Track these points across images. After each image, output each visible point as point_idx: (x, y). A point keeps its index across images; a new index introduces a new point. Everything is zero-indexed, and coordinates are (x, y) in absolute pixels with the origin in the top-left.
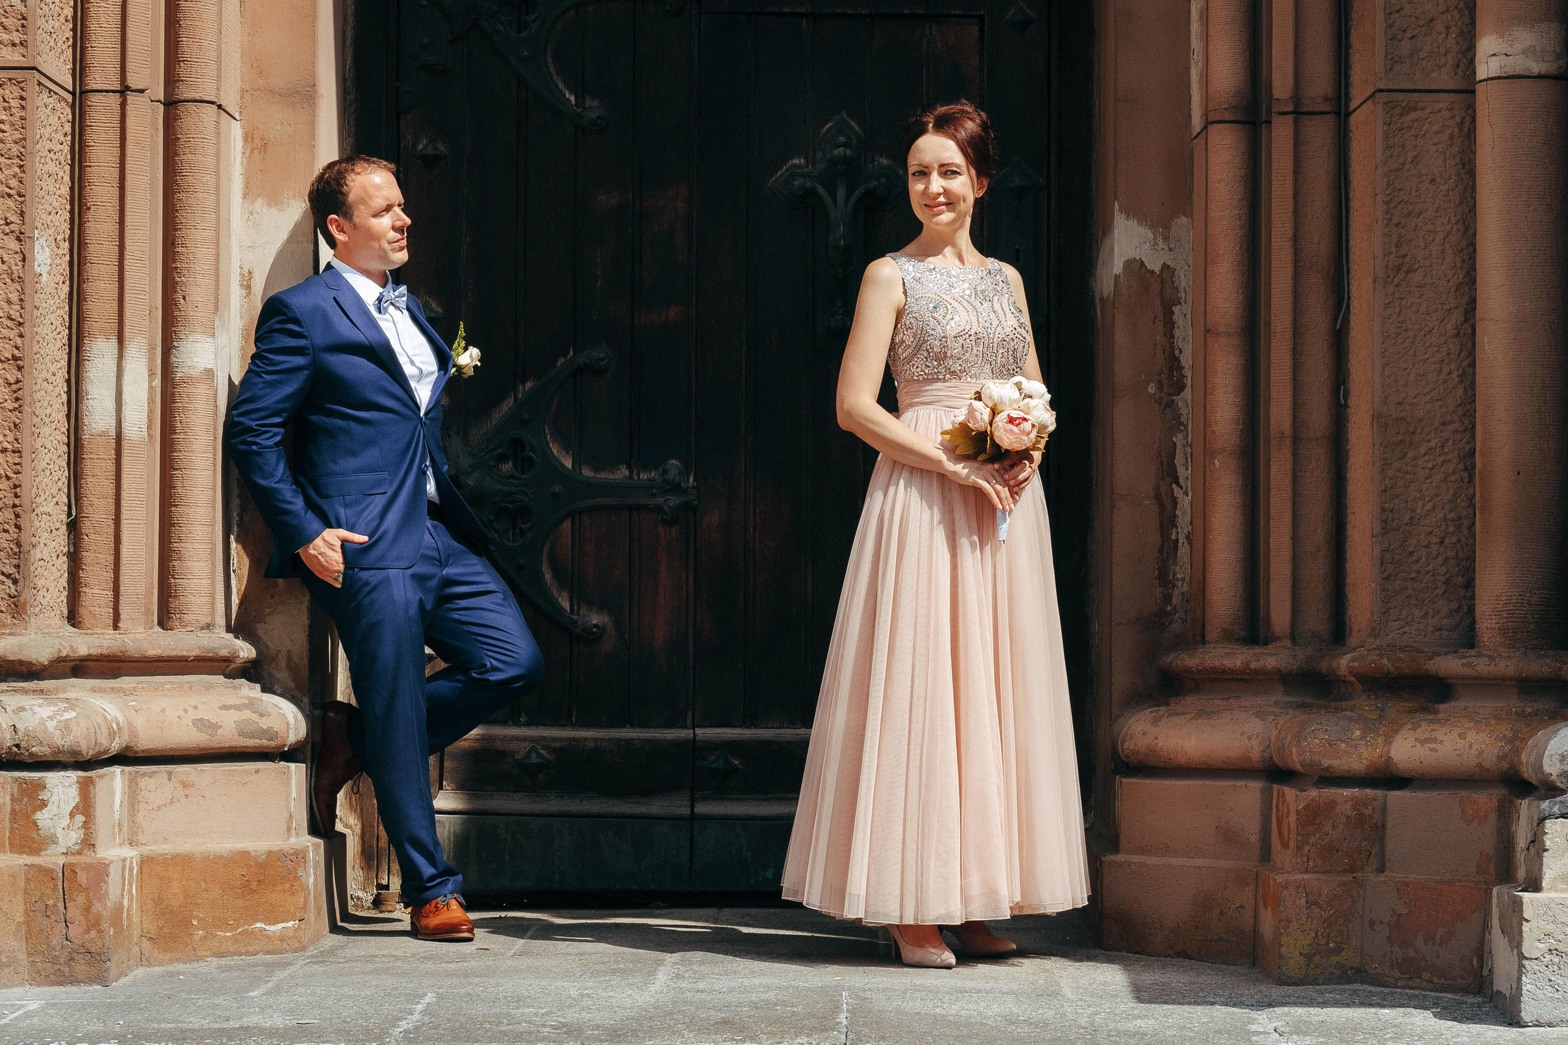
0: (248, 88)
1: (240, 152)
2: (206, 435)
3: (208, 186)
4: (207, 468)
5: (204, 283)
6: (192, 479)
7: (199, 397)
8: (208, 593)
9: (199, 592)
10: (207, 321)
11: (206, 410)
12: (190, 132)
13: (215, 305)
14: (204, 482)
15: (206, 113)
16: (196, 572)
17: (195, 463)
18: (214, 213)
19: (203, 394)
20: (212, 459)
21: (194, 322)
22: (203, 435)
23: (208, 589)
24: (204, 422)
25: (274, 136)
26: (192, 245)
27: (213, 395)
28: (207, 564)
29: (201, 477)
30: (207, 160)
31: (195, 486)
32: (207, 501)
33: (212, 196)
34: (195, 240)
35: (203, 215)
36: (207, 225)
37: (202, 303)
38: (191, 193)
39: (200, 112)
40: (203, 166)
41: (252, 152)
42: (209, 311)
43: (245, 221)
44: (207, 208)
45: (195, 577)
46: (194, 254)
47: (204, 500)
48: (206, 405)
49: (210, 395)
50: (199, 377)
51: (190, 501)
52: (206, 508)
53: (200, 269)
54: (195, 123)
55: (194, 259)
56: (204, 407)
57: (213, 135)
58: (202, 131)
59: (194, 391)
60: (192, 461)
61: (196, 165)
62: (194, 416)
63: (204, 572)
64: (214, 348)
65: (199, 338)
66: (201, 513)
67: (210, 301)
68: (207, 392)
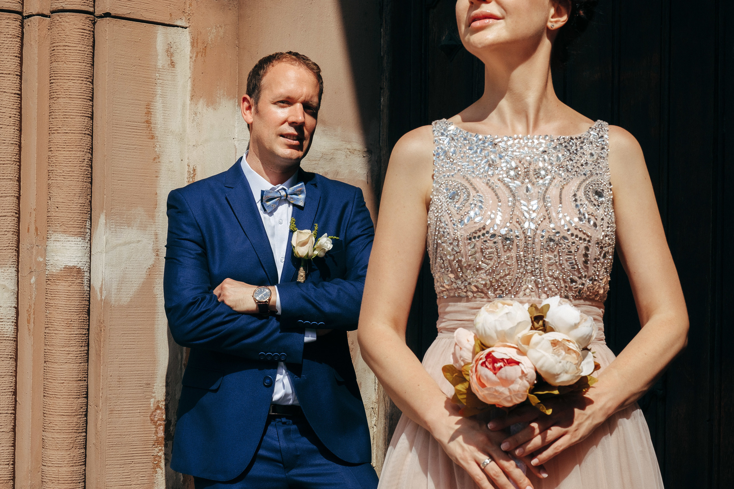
1: (188, 57)
2: (67, 330)
3: (70, 91)
4: (69, 362)
5: (65, 184)
6: (52, 371)
7: (59, 293)
8: (70, 481)
9: (57, 479)
10: (68, 221)
11: (67, 306)
12: (54, 42)
13: (81, 205)
14: (64, 374)
15: (69, 21)
16: (54, 460)
17: (54, 357)
18: (80, 117)
19: (63, 291)
20: (78, 353)
21: (56, 222)
22: (63, 330)
23: (70, 476)
24: (64, 318)
25: (211, 39)
26: (54, 149)
27: (78, 292)
28: (68, 453)
29: (60, 370)
30: (69, 66)
31: (54, 379)
32: (69, 393)
33: (76, 100)
34: (57, 144)
35: (65, 119)
36: (69, 129)
37: (63, 203)
38: (55, 99)
39: (62, 21)
40: (65, 73)
41: (197, 56)
42: (70, 211)
43: (191, 121)
44: (69, 112)
45: (54, 465)
46: (56, 157)
47: (64, 391)
48: (66, 301)
49: (71, 292)
50: (59, 274)
51: (51, 393)
52: (67, 399)
53: (61, 172)
54: (58, 32)
55: (56, 162)
56: (65, 303)
57: (78, 43)
58: (64, 39)
59: (55, 288)
60: (53, 354)
61: (59, 72)
62: (55, 312)
63: (64, 460)
64: (81, 246)
65: (59, 237)
66: (60, 404)
67: (73, 202)
68: (68, 289)
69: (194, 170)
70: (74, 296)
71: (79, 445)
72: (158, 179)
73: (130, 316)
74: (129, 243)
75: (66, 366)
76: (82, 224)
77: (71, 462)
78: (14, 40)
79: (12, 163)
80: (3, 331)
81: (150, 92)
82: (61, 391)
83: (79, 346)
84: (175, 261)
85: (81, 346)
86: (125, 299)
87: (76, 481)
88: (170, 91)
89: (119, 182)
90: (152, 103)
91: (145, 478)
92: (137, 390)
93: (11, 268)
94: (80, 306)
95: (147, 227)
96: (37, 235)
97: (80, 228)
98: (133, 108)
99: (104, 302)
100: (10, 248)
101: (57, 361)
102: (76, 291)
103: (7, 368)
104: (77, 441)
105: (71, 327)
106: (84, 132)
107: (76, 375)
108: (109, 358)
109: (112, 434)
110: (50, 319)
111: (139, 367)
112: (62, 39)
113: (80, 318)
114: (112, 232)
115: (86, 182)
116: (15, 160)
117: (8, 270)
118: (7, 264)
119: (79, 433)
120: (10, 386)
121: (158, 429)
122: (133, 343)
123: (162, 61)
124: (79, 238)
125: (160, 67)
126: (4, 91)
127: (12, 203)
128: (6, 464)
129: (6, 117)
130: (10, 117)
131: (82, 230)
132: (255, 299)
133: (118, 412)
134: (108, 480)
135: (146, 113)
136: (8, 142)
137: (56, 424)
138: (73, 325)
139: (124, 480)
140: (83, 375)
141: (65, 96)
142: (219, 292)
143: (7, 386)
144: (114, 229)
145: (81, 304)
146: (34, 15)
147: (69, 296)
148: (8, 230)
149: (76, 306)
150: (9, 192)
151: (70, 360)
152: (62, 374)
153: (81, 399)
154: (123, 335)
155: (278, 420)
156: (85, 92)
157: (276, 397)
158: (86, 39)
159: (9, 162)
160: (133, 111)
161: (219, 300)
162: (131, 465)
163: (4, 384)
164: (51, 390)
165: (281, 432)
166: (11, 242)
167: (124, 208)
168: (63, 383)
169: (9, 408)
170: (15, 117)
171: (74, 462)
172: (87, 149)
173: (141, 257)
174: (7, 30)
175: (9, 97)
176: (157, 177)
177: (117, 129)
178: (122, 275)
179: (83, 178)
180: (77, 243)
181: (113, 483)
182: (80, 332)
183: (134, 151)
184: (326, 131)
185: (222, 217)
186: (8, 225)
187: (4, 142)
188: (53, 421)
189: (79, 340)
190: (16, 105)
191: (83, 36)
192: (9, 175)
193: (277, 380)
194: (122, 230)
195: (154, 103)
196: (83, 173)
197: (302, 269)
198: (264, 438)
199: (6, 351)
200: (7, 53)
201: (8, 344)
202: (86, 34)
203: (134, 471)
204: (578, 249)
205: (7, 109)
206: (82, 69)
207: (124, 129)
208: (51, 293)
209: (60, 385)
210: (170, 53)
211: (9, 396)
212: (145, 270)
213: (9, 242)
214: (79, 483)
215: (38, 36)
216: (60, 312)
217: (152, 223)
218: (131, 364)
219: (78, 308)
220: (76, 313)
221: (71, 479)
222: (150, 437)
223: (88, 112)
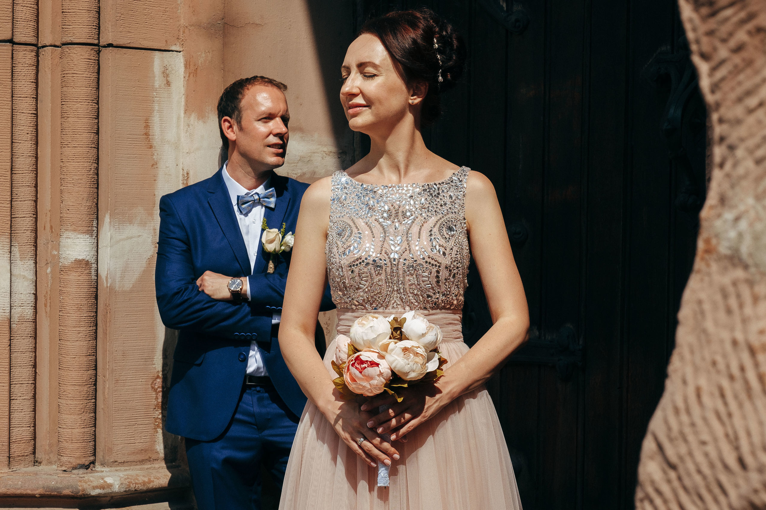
0: (187, 25)
1: (182, 77)
2: (77, 313)
3: (78, 112)
4: (80, 340)
5: (74, 190)
6: (66, 348)
7: (70, 282)
8: (82, 440)
9: (71, 439)
10: (78, 221)
11: (77, 293)
12: (65, 70)
13: (88, 207)
14: (76, 350)
15: (76, 52)
16: (68, 423)
17: (67, 336)
18: (86, 133)
19: (74, 280)
20: (87, 332)
21: (67, 222)
22: (74, 313)
23: (81, 437)
24: (74, 303)
25: (201, 63)
26: (65, 160)
27: (86, 281)
28: (80, 417)
29: (72, 346)
30: (77, 90)
31: (67, 354)
32: (80, 366)
33: (83, 119)
34: (67, 156)
35: (73, 136)
36: (77, 143)
37: (73, 206)
38: (65, 118)
39: (71, 52)
40: (74, 96)
41: (189, 76)
42: (79, 213)
43: (185, 132)
44: (77, 129)
45: (68, 427)
46: (67, 167)
47: (75, 365)
48: (76, 288)
49: (81, 281)
50: (70, 266)
51: (64, 366)
52: (79, 371)
53: (71, 180)
54: (67, 62)
55: (67, 171)
56: (75, 290)
57: (84, 71)
58: (73, 68)
59: (67, 278)
60: (66, 333)
61: (68, 96)
62: (67, 298)
63: (76, 423)
64: (89, 242)
65: (70, 235)
66: (72, 376)
67: (81, 205)
68: (78, 278)
69: (188, 174)
70: (83, 284)
71: (89, 410)
72: (156, 182)
73: (132, 300)
74: (131, 238)
75: (77, 343)
76: (89, 223)
77: (83, 424)
78: (30, 68)
79: (30, 172)
80: (24, 314)
81: (148, 109)
82: (74, 365)
83: (88, 326)
84: (165, 257)
85: (90, 327)
86: (128, 285)
87: (87, 441)
88: (166, 106)
89: (121, 186)
90: (150, 118)
91: (148, 437)
92: (139, 363)
93: (30, 261)
94: (89, 293)
95: (146, 224)
96: (52, 232)
97: (87, 227)
98: (133, 123)
99: (109, 289)
100: (29, 243)
101: (70, 339)
102: (85, 280)
103: (27, 345)
104: (87, 406)
105: (81, 311)
106: (90, 146)
107: (85, 351)
108: (115, 336)
109: (118, 400)
110: (63, 303)
111: (140, 342)
112: (71, 68)
113: (89, 303)
114: (116, 229)
115: (92, 188)
116: (32, 169)
117: (27, 262)
118: (26, 258)
119: (89, 400)
120: (31, 361)
121: (158, 396)
122: (135, 323)
123: (158, 81)
124: (87, 235)
125: (157, 87)
126: (22, 111)
127: (30, 206)
128: (28, 427)
129: (24, 134)
130: (28, 134)
131: (90, 228)
132: (229, 289)
133: (122, 381)
134: (115, 440)
135: (145, 127)
136: (26, 154)
137: (69, 392)
138: (83, 309)
139: (129, 439)
140: (91, 351)
141: (74, 116)
142: (200, 282)
143: (28, 360)
144: (117, 226)
145: (89, 291)
146: (47, 46)
147: (79, 285)
148: (27, 229)
149: (85, 293)
150: (27, 197)
151: (81, 338)
152: (74, 351)
153: (90, 371)
154: (126, 316)
155: (253, 389)
156: (91, 112)
157: (250, 369)
158: (92, 67)
159: (27, 171)
160: (134, 126)
161: (200, 290)
162: (134, 427)
163: (25, 358)
164: (64, 364)
165: (255, 399)
166: (30, 239)
167: (127, 208)
168: (75, 357)
169: (30, 379)
170: (32, 133)
171: (85, 424)
172: (93, 160)
173: (141, 250)
174: (24, 60)
175: (26, 117)
176: (155, 180)
177: (120, 141)
178: (125, 265)
179: (90, 184)
180: (85, 239)
181: (119, 442)
182: (89, 315)
183: (135, 159)
184: (304, 138)
185: (204, 220)
186: (27, 224)
187: (23, 155)
188: (67, 390)
189: (88, 322)
190: (32, 123)
191: (88, 65)
192: (27, 182)
193: (250, 355)
194: (125, 227)
195: (153, 118)
196: (90, 180)
197: (271, 262)
198: (240, 404)
199: (27, 331)
200: (24, 79)
201: (28, 325)
202: (91, 63)
203: (138, 431)
204: (431, 272)
205: (25, 127)
206: (88, 93)
207: (125, 142)
208: (64, 282)
209: (72, 359)
210: (166, 74)
211: (29, 369)
212: (145, 260)
213: (28, 239)
214: (90, 442)
215: (52, 64)
216: (71, 298)
217: (151, 220)
218: (134, 340)
219: (87, 295)
220: (85, 299)
221: (83, 439)
222: (151, 402)
223: (94, 129)
